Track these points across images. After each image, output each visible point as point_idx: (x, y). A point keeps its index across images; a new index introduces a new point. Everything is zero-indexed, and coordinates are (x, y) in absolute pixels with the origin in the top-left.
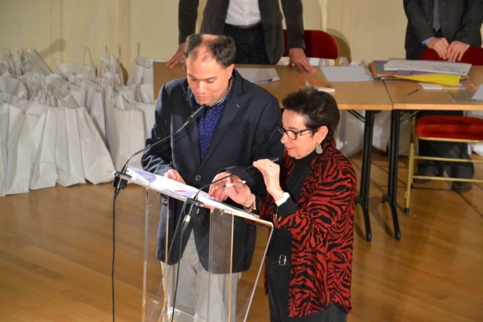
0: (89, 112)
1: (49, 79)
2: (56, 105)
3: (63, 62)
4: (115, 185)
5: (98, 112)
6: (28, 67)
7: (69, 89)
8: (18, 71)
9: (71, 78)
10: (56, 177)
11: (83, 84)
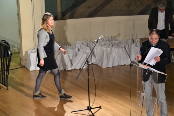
0: (125, 49)
1: (117, 42)
2: (118, 48)
3: (120, 38)
4: (130, 66)
5: (127, 49)
6: (112, 39)
7: (121, 44)
8: (110, 40)
9: (122, 42)
10: (118, 63)
11: (124, 43)
